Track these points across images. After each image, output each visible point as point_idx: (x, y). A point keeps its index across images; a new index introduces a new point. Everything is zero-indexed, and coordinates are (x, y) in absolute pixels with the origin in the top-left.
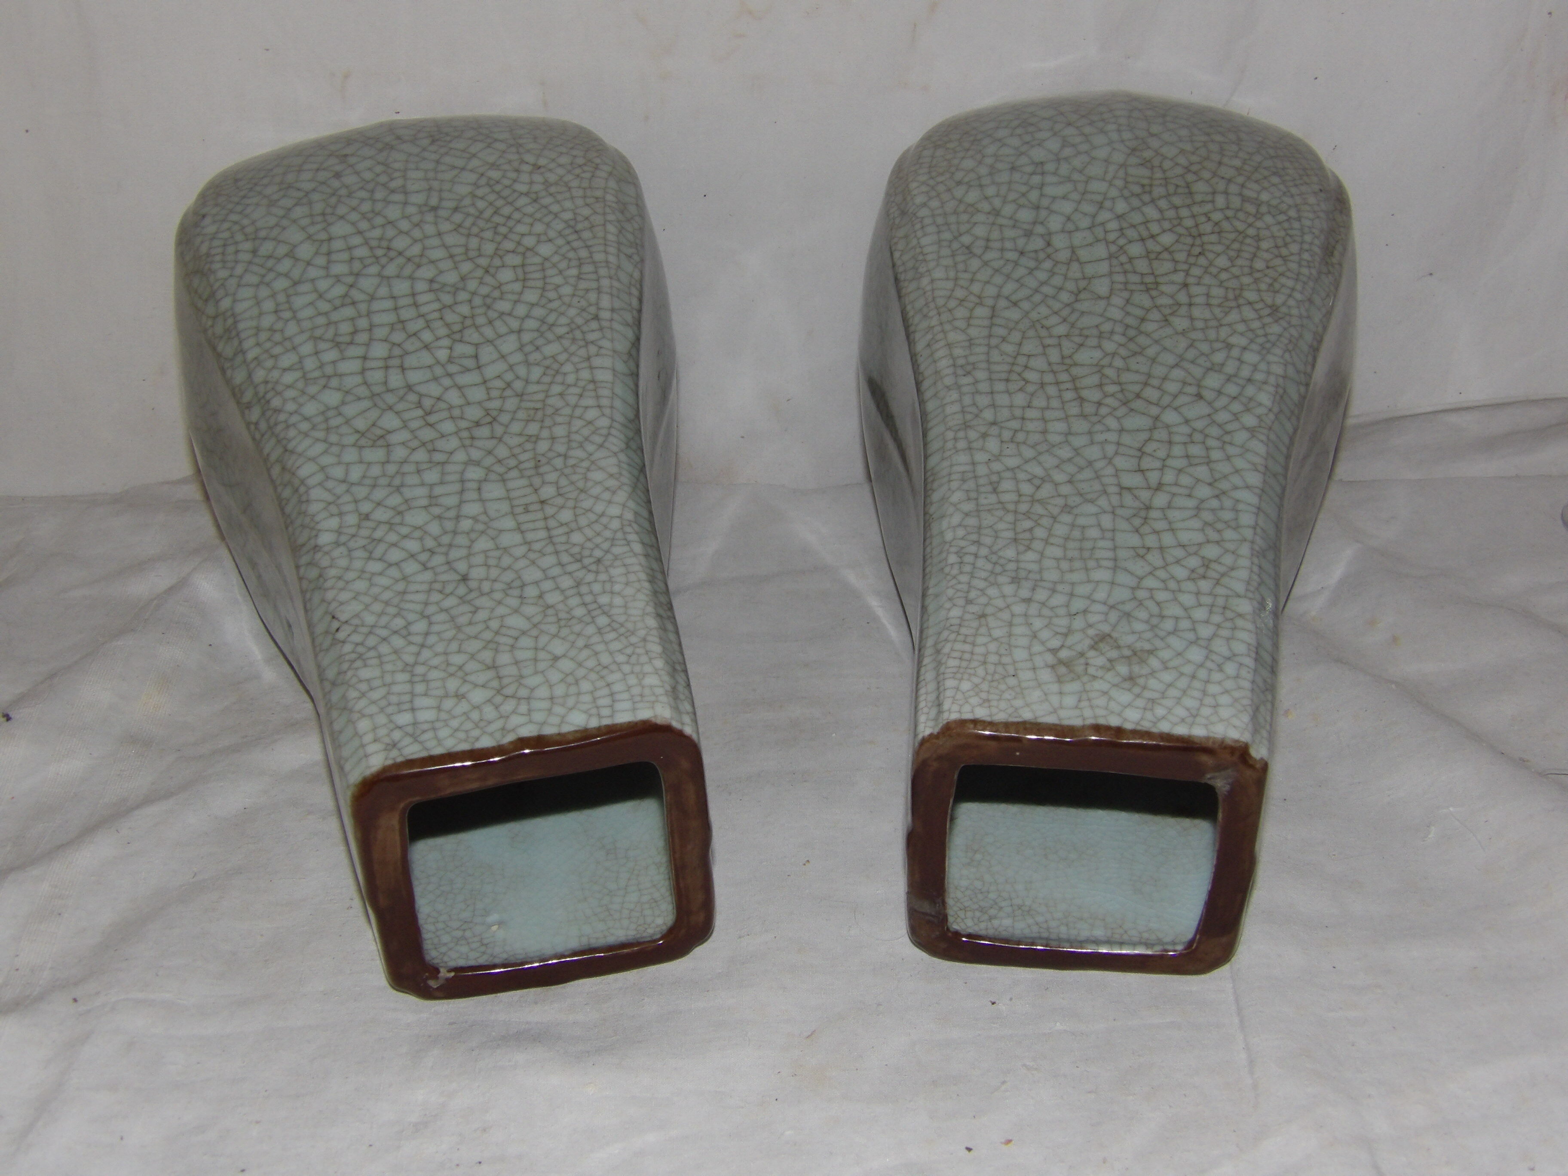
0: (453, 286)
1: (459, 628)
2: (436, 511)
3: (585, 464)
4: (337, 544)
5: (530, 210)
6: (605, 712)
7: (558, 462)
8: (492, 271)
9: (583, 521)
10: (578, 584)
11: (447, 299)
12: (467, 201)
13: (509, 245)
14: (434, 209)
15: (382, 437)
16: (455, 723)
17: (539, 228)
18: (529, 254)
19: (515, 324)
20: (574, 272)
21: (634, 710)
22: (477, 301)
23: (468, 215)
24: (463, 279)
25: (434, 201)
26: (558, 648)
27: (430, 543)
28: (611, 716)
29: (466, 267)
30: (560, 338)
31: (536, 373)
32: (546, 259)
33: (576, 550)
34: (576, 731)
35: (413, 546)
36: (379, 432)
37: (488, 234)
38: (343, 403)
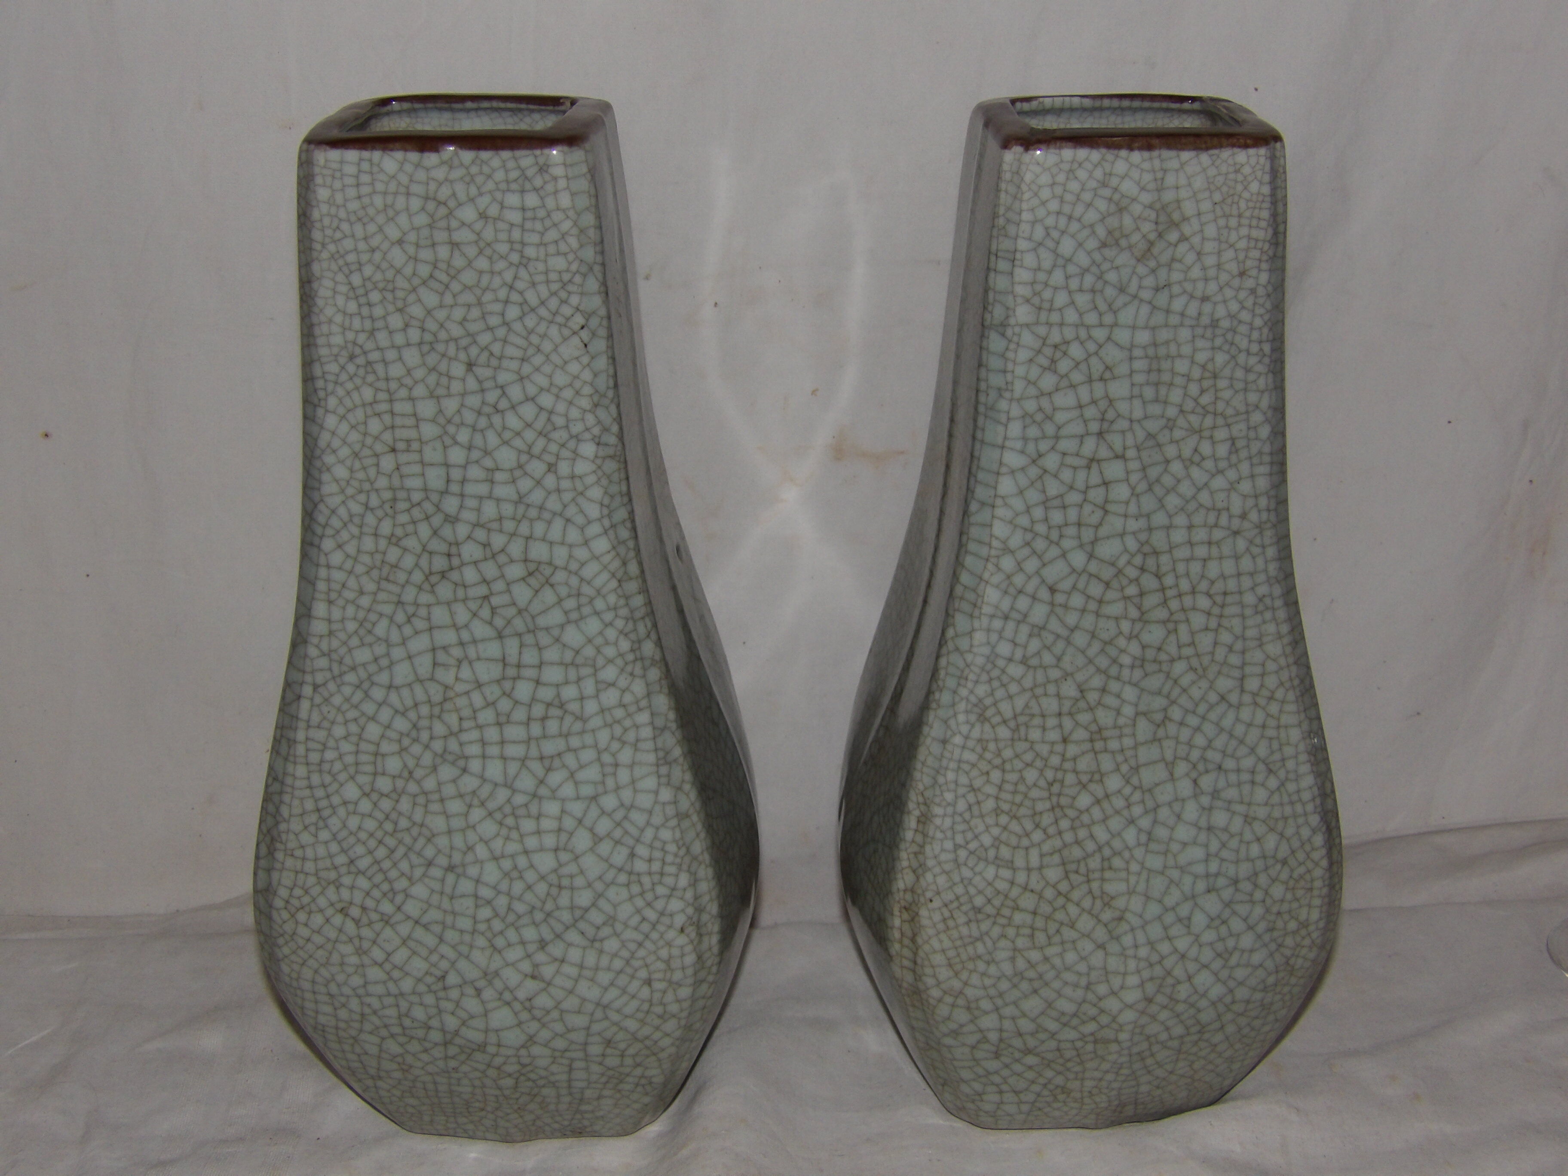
0: (445, 760)
1: (480, 303)
2: (488, 463)
3: (350, 491)
4: (577, 438)
5: (360, 850)
6: (365, 166)
7: (374, 501)
8: (406, 774)
9: (360, 414)
10: (372, 333)
11: (453, 745)
12: (418, 872)
13: (386, 804)
14: (451, 868)
15: (530, 574)
16: (490, 185)
17: (353, 822)
18: (367, 789)
19: (394, 698)
20: (330, 755)
21: (342, 162)
22: (425, 736)
23: (419, 854)
24: (435, 769)
25: (451, 878)
26: (397, 256)
27: (497, 419)
28: (361, 160)
29: (430, 784)
30: (353, 668)
31: (381, 629)
32: (352, 778)
33: (370, 378)
34: (392, 150)
35: (513, 421)
36: (532, 581)
37: (403, 823)
38: (562, 627)
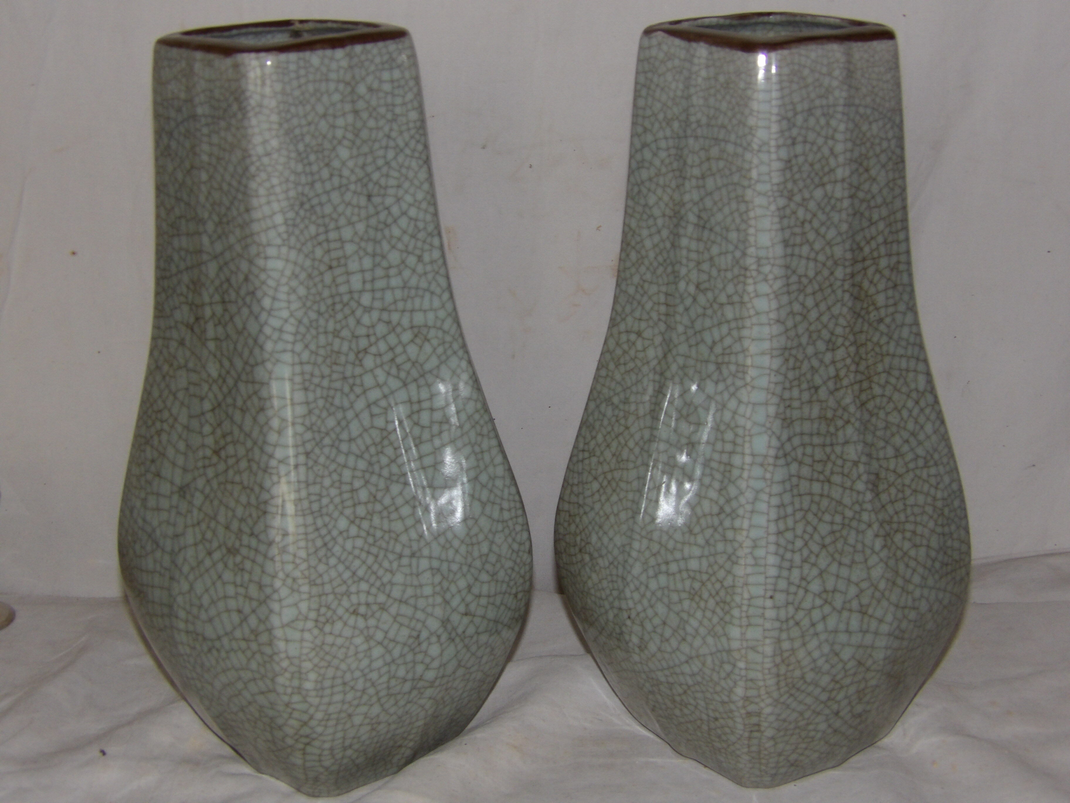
0: (392, 481)
1: (372, 152)
2: (385, 264)
3: (309, 304)
5: (357, 563)
6: (302, 63)
7: (323, 309)
8: (372, 499)
9: (310, 246)
10: (312, 184)
11: (395, 469)
12: (395, 565)
13: (365, 525)
14: (413, 555)
15: (416, 336)
16: (373, 67)
17: (349, 545)
18: (352, 517)
19: (354, 448)
20: (325, 501)
22: (376, 468)
23: (393, 552)
24: (387, 489)
25: (414, 561)
26: (323, 126)
27: (387, 232)
28: (299, 59)
29: (387, 501)
30: (327, 434)
31: (337, 402)
32: (342, 513)
33: (314, 218)
35: (396, 231)
36: (418, 341)
37: (379, 534)
38: (438, 367)
